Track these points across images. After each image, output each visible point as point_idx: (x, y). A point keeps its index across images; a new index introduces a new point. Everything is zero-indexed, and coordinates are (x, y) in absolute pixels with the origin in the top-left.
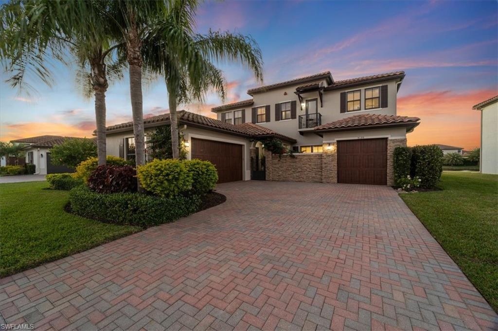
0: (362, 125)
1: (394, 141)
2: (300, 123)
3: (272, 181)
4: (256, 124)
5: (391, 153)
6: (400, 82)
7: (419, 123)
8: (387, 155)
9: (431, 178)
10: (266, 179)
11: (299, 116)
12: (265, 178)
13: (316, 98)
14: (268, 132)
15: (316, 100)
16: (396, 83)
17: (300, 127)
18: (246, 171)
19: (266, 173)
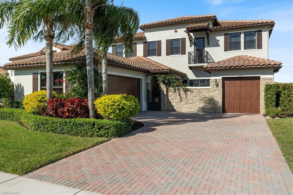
0: (241, 66)
1: (264, 79)
2: (189, 58)
3: (167, 111)
4: (148, 57)
5: (263, 88)
6: (271, 29)
7: (282, 66)
8: (260, 90)
9: (290, 108)
10: (162, 109)
11: (189, 53)
12: (160, 109)
13: (204, 36)
14: (164, 68)
15: (204, 38)
16: (268, 29)
17: (189, 63)
18: (143, 102)
19: (162, 104)
